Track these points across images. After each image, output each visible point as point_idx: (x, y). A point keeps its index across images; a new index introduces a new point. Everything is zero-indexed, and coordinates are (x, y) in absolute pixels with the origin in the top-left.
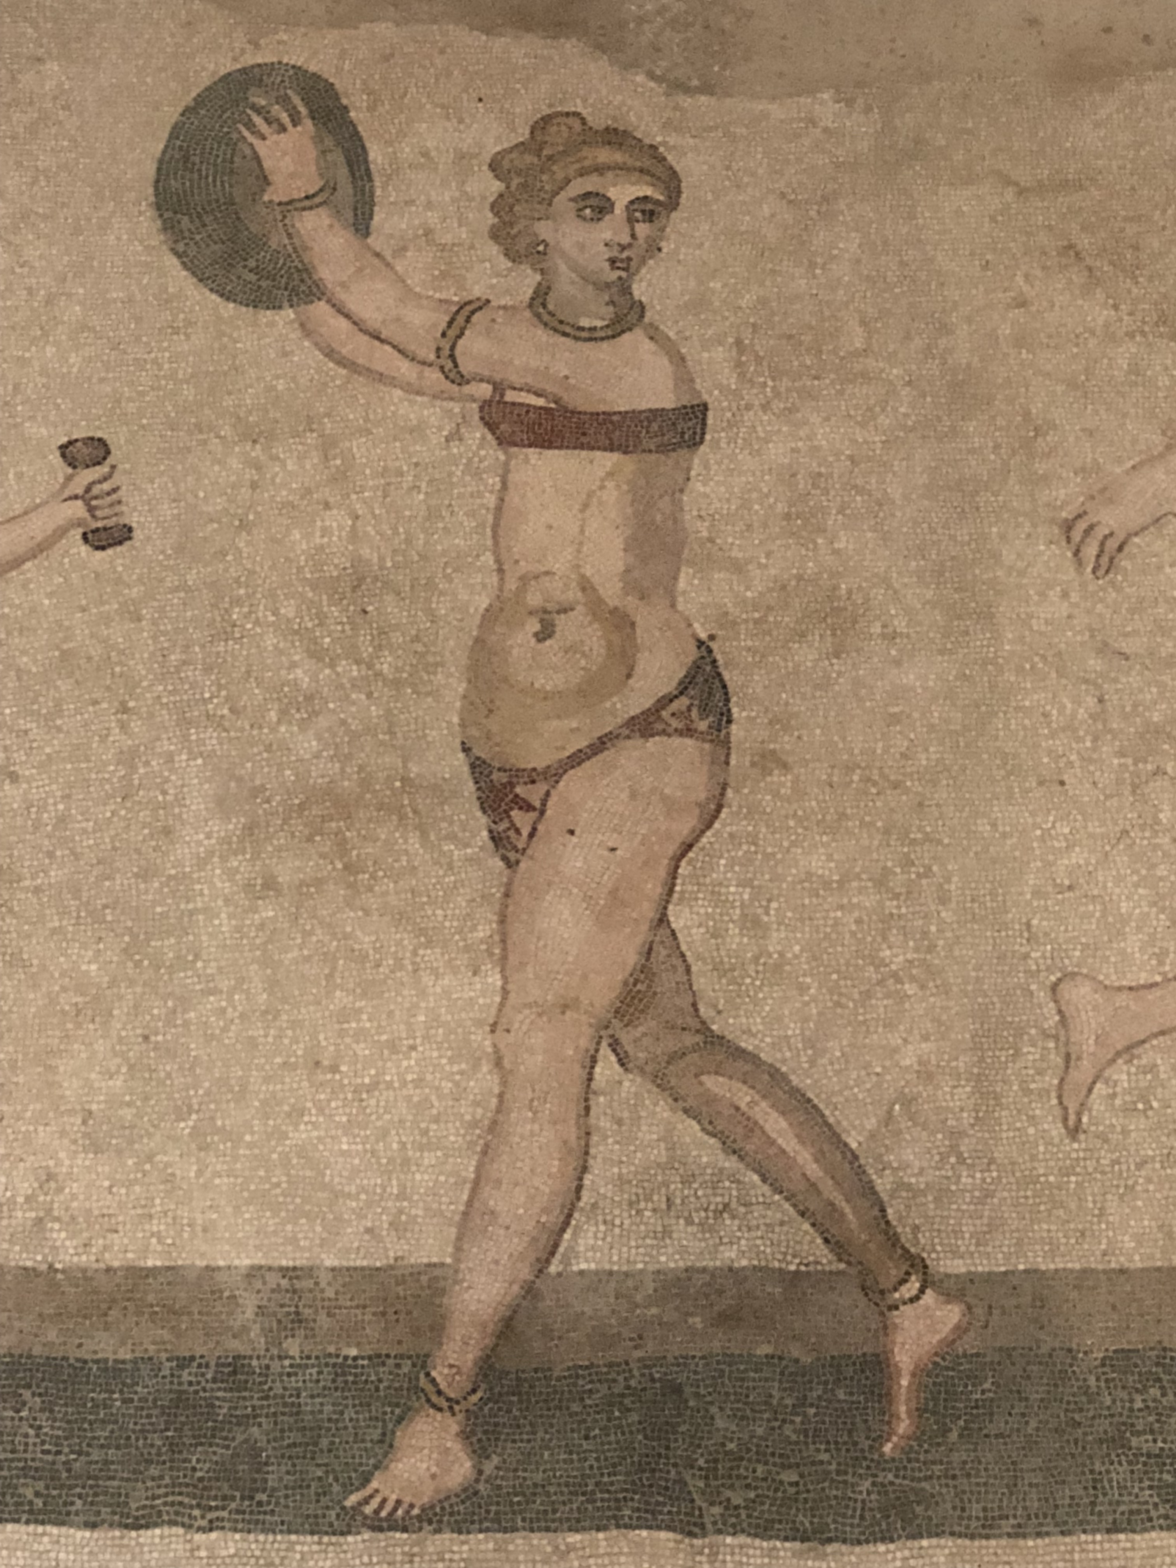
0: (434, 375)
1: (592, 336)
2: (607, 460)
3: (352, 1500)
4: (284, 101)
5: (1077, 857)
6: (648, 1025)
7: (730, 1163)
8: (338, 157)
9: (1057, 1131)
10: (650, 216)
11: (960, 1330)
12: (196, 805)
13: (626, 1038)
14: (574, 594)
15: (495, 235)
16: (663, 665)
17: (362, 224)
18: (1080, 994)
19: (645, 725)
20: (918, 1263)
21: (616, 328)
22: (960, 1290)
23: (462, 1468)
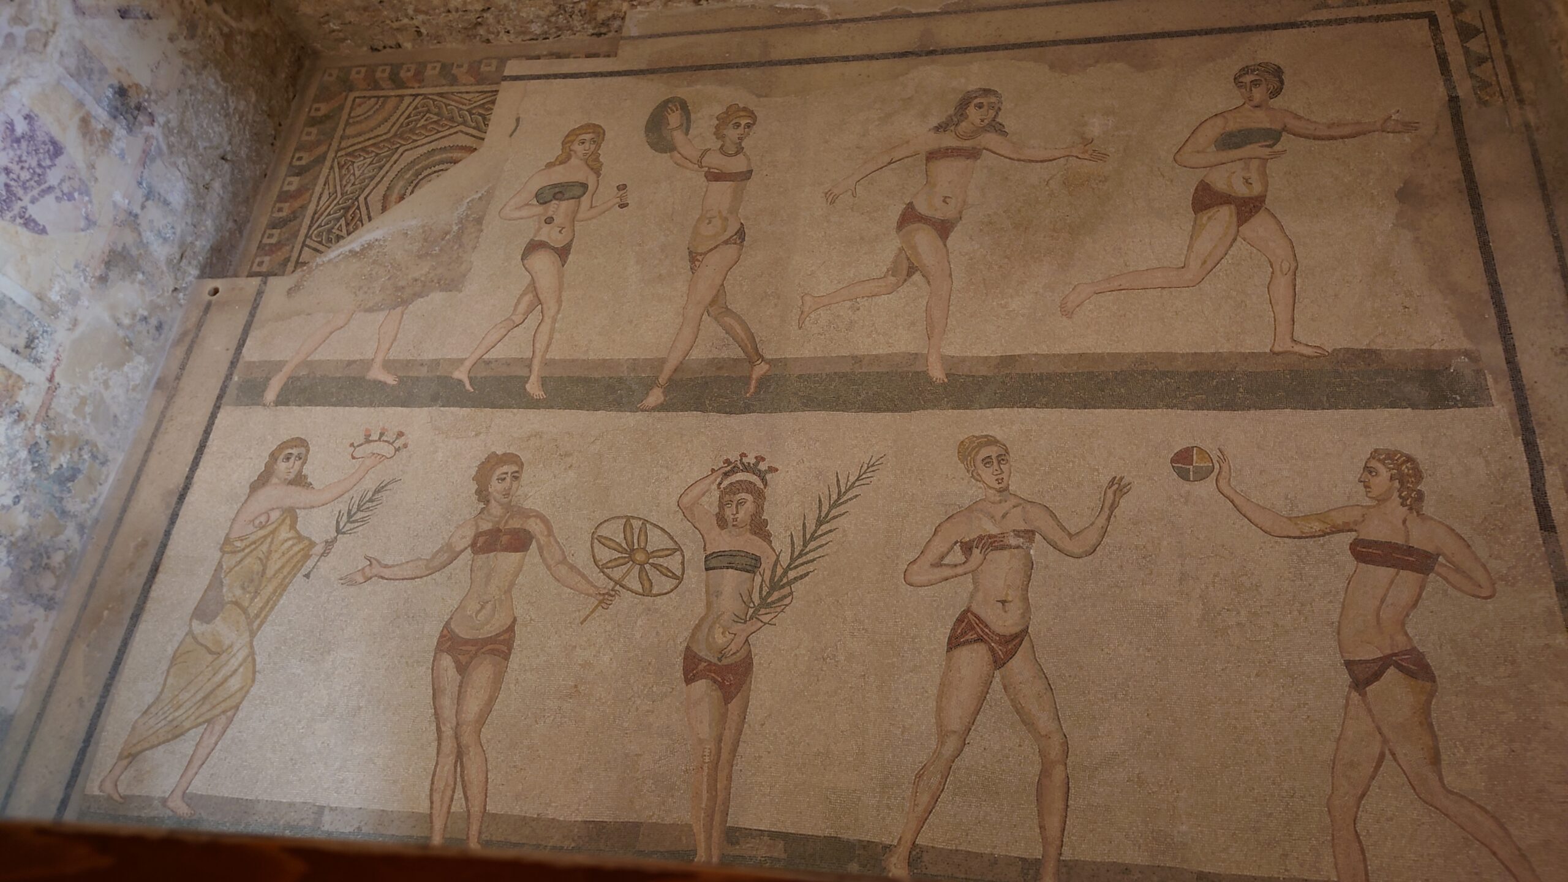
0: (697, 166)
1: (731, 155)
2: (729, 183)
3: (638, 405)
5: (813, 268)
6: (715, 307)
11: (768, 370)
12: (632, 262)
13: (710, 310)
14: (717, 214)
16: (733, 228)
17: (687, 134)
18: (807, 298)
19: (726, 242)
20: (762, 357)
21: (737, 153)
22: (769, 362)
23: (661, 400)
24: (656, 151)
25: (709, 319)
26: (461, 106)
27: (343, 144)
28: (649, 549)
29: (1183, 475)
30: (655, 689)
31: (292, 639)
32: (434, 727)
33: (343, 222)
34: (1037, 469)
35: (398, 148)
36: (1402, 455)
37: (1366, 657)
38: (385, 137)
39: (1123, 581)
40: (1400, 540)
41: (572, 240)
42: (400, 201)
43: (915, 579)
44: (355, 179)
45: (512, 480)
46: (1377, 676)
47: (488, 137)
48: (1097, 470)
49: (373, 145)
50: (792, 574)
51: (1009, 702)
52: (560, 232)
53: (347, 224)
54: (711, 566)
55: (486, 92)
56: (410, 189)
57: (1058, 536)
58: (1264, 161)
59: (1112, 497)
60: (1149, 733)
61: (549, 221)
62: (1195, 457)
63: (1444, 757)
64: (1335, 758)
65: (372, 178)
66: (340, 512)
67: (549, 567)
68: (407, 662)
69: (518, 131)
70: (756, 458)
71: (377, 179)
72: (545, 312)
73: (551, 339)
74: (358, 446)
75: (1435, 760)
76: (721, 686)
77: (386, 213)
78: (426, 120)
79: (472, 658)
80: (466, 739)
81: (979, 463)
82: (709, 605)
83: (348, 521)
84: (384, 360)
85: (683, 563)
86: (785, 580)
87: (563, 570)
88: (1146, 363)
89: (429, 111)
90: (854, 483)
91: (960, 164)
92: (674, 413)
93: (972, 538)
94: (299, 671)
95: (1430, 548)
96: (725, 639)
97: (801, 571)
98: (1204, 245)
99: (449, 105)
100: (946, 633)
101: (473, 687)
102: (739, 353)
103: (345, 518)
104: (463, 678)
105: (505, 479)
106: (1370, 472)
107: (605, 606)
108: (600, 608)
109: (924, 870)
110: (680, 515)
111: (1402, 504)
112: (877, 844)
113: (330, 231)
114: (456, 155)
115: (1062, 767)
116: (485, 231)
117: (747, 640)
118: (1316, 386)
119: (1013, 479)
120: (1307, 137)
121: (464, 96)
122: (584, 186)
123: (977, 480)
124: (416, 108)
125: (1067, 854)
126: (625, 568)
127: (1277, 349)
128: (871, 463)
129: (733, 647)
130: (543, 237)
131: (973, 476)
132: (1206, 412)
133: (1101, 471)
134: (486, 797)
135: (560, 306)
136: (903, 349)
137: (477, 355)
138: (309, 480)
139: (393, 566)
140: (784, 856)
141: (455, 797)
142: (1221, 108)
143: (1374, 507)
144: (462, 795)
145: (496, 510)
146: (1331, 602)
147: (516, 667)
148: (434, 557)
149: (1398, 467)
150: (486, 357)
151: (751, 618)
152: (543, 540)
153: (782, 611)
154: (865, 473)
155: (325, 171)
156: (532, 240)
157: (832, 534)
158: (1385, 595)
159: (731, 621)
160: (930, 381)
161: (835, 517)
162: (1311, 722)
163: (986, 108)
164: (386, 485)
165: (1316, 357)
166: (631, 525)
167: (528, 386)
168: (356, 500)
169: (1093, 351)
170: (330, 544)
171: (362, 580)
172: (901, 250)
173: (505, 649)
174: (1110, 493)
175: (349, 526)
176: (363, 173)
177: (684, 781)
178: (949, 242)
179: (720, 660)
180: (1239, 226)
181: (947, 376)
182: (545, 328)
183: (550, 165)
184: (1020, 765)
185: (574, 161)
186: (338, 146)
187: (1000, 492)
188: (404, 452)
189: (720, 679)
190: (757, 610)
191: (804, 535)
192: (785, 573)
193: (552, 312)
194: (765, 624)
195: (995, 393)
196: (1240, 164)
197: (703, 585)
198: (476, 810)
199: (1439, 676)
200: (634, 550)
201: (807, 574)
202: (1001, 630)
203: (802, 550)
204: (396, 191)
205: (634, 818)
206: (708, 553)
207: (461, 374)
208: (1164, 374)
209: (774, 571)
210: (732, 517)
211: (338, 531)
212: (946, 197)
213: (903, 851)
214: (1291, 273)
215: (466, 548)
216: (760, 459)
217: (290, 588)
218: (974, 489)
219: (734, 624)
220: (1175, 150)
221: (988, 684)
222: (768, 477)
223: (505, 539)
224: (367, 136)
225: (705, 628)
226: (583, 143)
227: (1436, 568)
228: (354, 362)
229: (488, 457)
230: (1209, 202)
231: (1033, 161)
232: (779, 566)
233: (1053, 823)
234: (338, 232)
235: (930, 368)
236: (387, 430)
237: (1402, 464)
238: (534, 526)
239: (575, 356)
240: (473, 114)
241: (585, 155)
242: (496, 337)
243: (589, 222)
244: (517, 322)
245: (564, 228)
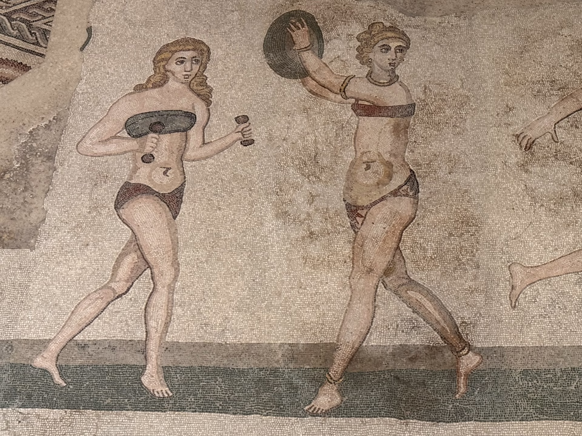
0: (339, 97)
1: (383, 85)
2: (386, 120)
3: (306, 408)
4: (300, 21)
5: (518, 230)
6: (393, 277)
7: (415, 315)
8: (314, 36)
9: (508, 307)
10: (401, 51)
11: (479, 363)
12: (270, 216)
13: (387, 280)
14: (376, 157)
15: (357, 57)
16: (401, 175)
17: (320, 56)
18: (517, 269)
19: (395, 193)
20: (468, 344)
21: (391, 83)
22: (479, 352)
23: (337, 400)
24: (282, 76)
25: (387, 293)
41: (183, 185)
52: (165, 173)
61: (148, 159)
69: (91, 44)
72: (157, 278)
73: (169, 315)
92: (358, 420)
122: (191, 117)
130: (141, 179)
135: (177, 270)
137: (65, 335)
150: (79, 338)
156: (127, 183)
167: (145, 380)
183: (140, 88)
185: (172, 84)
193: (168, 278)
207: (45, 362)
226: (182, 62)
239: (208, 339)
240: (14, 20)
241: (186, 77)
242: (89, 311)
243: (204, 162)
244: (119, 291)
245: (168, 169)
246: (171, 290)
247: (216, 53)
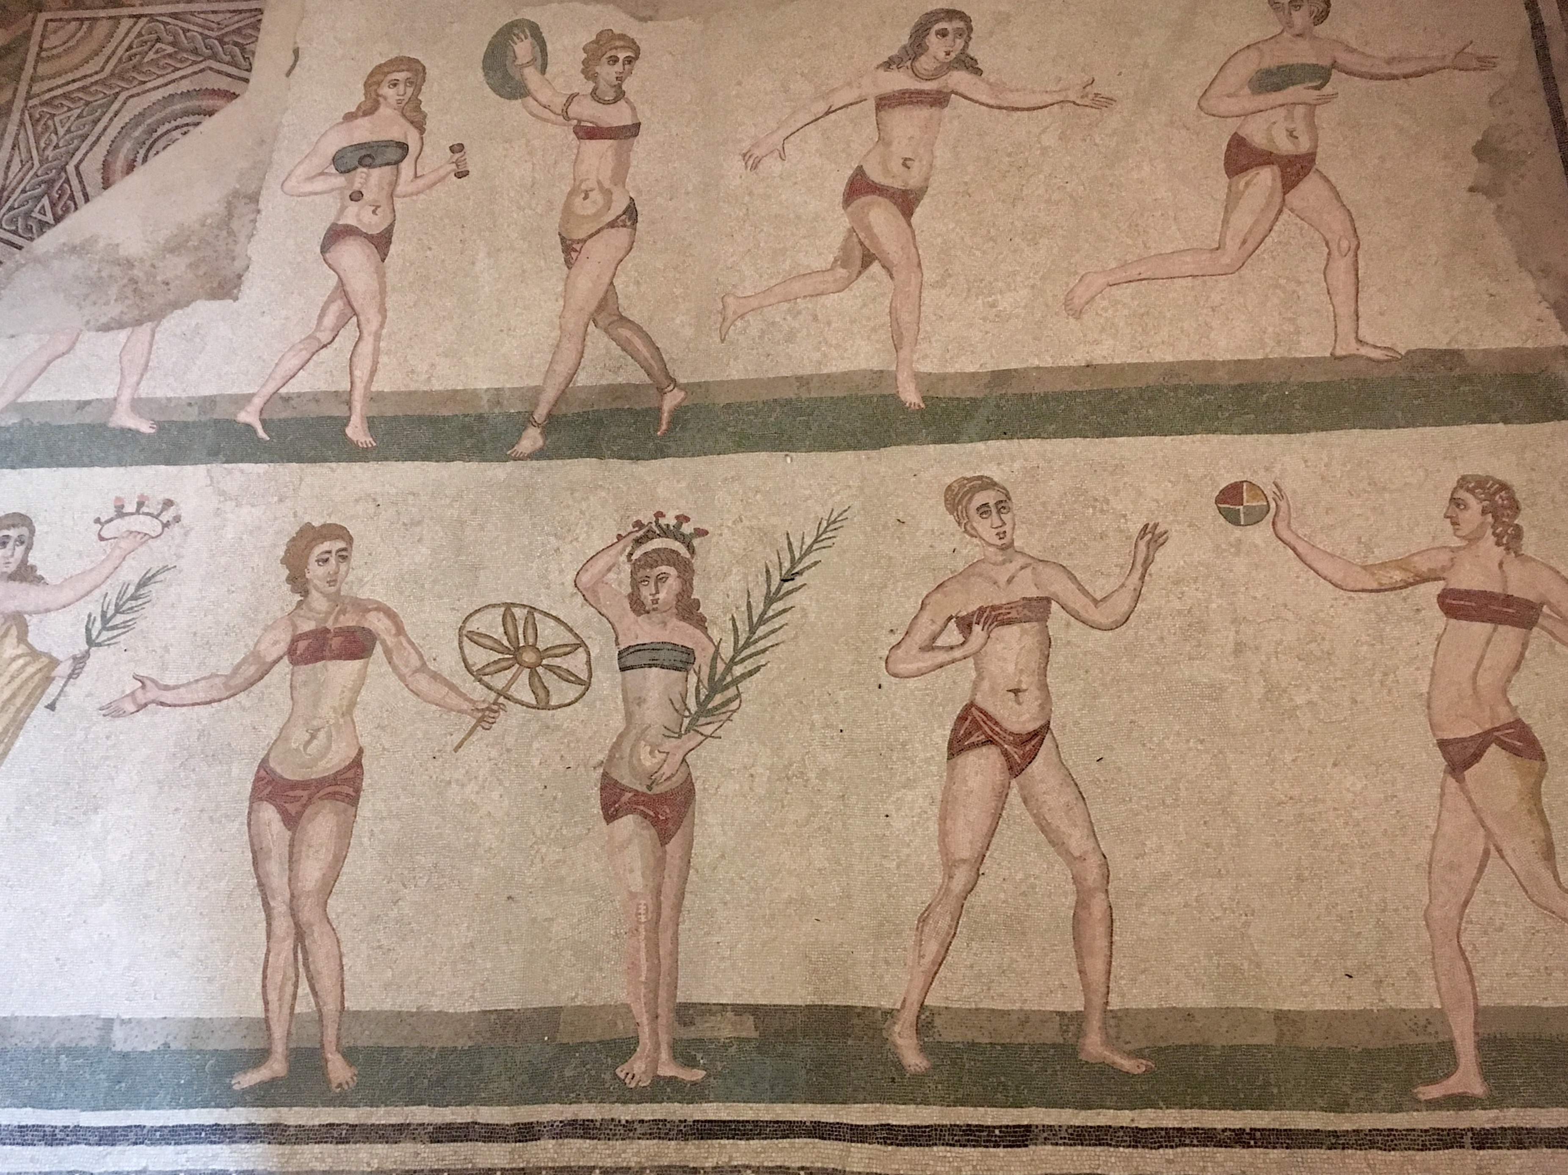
0: (561, 118)
1: (607, 103)
2: (608, 142)
3: (509, 453)
4: (524, 32)
5: (735, 258)
6: (604, 314)
7: (624, 353)
8: (538, 48)
9: (718, 340)
10: (630, 62)
11: (683, 400)
12: (481, 255)
13: (598, 318)
14: (595, 186)
15: (583, 72)
16: (619, 206)
17: (543, 71)
18: (730, 300)
19: (612, 225)
20: (673, 381)
21: (615, 101)
22: (684, 388)
23: (540, 443)
24: (501, 96)
25: (597, 331)
26: (206, 32)
27: (36, 89)
28: (541, 646)
29: (1233, 518)
30: (564, 832)
31: (39, 794)
32: (259, 902)
33: (45, 201)
34: (1048, 518)
35: (118, 93)
36: (1496, 482)
37: (1463, 735)
38: (96, 78)
39: (1164, 657)
40: (1497, 589)
41: (392, 225)
42: (128, 173)
43: (902, 668)
44: (59, 140)
45: (338, 563)
46: (1477, 757)
47: (254, 77)
48: (1125, 516)
49: (83, 89)
50: (738, 670)
51: (1030, 819)
52: (374, 212)
53: (53, 205)
54: (628, 664)
55: (240, 12)
56: (142, 152)
57: (1079, 603)
58: (1311, 107)
59: (1145, 549)
60: (1208, 845)
61: (357, 196)
62: (1245, 495)
63: (1558, 849)
64: (1431, 860)
65: (84, 138)
66: (90, 616)
67: (402, 678)
68: (211, 817)
69: (297, 69)
70: (677, 517)
71: (91, 139)
72: (363, 326)
73: (375, 363)
74: (108, 521)
75: (1549, 853)
76: (655, 822)
77: (110, 191)
78: (157, 52)
79: (305, 806)
80: (308, 914)
81: (972, 512)
82: (629, 716)
83: (104, 628)
84: (133, 400)
85: (589, 662)
86: (729, 679)
87: (423, 682)
88: (1178, 375)
89: (158, 40)
90: (811, 546)
91: (923, 113)
92: (560, 462)
93: (970, 611)
94: (55, 839)
95: (1532, 596)
96: (655, 761)
97: (749, 665)
98: (1242, 220)
99: (189, 30)
100: (945, 735)
101: (310, 846)
102: (639, 377)
103: (98, 624)
104: (294, 833)
105: (327, 560)
106: (1458, 505)
107: (487, 726)
108: (479, 728)
109: (936, 1036)
110: (579, 599)
111: (1498, 544)
112: (874, 1010)
113: (28, 215)
114: (207, 103)
115: (1103, 896)
116: (263, 213)
117: (684, 760)
118: (1389, 398)
119: (1018, 532)
120: (1361, 75)
121: (212, 17)
122: (403, 147)
123: (972, 536)
124: (140, 34)
125: (1115, 1003)
126: (509, 674)
127: (1339, 352)
128: (832, 519)
129: (667, 770)
130: (349, 219)
131: (966, 531)
132: (1255, 436)
133: (1129, 517)
134: (343, 990)
135: (384, 317)
136: (864, 366)
137: (270, 388)
138: (39, 573)
139: (176, 687)
140: (755, 1034)
141: (300, 992)
142: (1254, 36)
143: (1464, 548)
144: (308, 990)
145: (319, 602)
146: (1418, 669)
147: (369, 814)
148: (237, 669)
149: (1491, 497)
150: (283, 391)
151: (687, 731)
152: (390, 641)
153: (729, 719)
154: (825, 532)
155: (12, 128)
156: (334, 224)
157: (788, 615)
158: (1482, 657)
159: (660, 736)
160: (901, 406)
161: (789, 593)
162: (1402, 817)
163: (950, 37)
164: (153, 576)
165: (1387, 361)
166: (513, 615)
167: (349, 431)
168: (113, 598)
169: (1110, 361)
170: (79, 662)
171: (132, 708)
172: (852, 230)
173: (351, 791)
174: (1142, 545)
175: (106, 635)
176: (69, 131)
177: (614, 949)
178: (915, 220)
179: (650, 788)
180: (1285, 194)
181: (924, 399)
182: (366, 347)
183: (350, 117)
184: (1050, 896)
185: (384, 111)
186: (28, 92)
187: (1002, 549)
188: (176, 529)
189: (652, 813)
190: (695, 719)
191: (750, 617)
192: (729, 669)
193: (374, 325)
194: (707, 737)
195: (988, 421)
196: (1282, 112)
197: (618, 691)
198: (331, 1007)
199: (1549, 752)
200: (519, 648)
201: (758, 669)
202: (1016, 728)
203: (749, 638)
204: (121, 156)
205: (550, 1002)
206: (622, 647)
207: (249, 416)
208: (1202, 390)
209: (713, 667)
210: (651, 598)
211: (90, 642)
212: (906, 159)
213: (909, 1016)
214: (1351, 254)
215: (281, 658)
216: (683, 519)
217: (28, 725)
218: (969, 547)
219: (665, 739)
220: (1199, 93)
221: (1002, 796)
222: (696, 542)
223: (335, 643)
224: (70, 77)
225: (626, 749)
226: (395, 85)
227: (1540, 620)
228: (88, 403)
229: (301, 530)
230: (1245, 162)
231: (1017, 109)
232: (719, 660)
233: (1097, 966)
234: (40, 217)
235: (900, 389)
236: (148, 498)
237: (1495, 494)
238: (377, 623)
239: (413, 387)
240: (226, 43)
241: (399, 102)
242: (296, 362)
243: (414, 197)
244: (325, 341)
245: (378, 207)
246: (378, 337)
247: (432, 72)
